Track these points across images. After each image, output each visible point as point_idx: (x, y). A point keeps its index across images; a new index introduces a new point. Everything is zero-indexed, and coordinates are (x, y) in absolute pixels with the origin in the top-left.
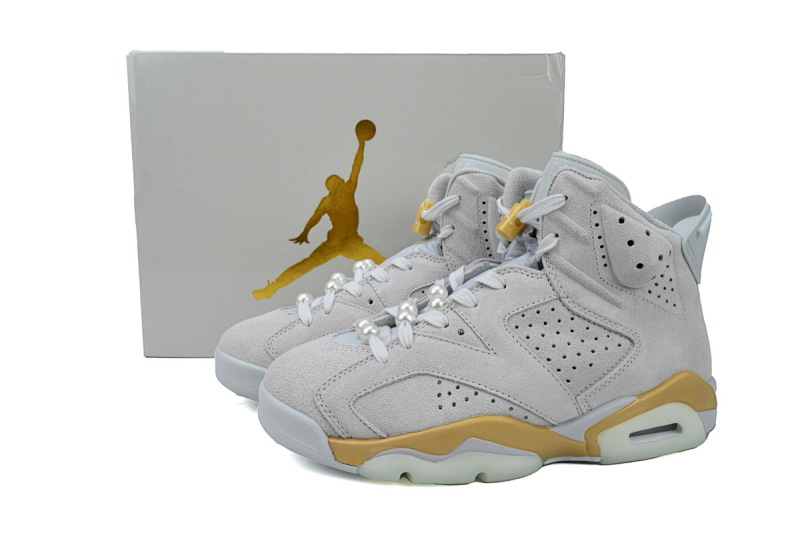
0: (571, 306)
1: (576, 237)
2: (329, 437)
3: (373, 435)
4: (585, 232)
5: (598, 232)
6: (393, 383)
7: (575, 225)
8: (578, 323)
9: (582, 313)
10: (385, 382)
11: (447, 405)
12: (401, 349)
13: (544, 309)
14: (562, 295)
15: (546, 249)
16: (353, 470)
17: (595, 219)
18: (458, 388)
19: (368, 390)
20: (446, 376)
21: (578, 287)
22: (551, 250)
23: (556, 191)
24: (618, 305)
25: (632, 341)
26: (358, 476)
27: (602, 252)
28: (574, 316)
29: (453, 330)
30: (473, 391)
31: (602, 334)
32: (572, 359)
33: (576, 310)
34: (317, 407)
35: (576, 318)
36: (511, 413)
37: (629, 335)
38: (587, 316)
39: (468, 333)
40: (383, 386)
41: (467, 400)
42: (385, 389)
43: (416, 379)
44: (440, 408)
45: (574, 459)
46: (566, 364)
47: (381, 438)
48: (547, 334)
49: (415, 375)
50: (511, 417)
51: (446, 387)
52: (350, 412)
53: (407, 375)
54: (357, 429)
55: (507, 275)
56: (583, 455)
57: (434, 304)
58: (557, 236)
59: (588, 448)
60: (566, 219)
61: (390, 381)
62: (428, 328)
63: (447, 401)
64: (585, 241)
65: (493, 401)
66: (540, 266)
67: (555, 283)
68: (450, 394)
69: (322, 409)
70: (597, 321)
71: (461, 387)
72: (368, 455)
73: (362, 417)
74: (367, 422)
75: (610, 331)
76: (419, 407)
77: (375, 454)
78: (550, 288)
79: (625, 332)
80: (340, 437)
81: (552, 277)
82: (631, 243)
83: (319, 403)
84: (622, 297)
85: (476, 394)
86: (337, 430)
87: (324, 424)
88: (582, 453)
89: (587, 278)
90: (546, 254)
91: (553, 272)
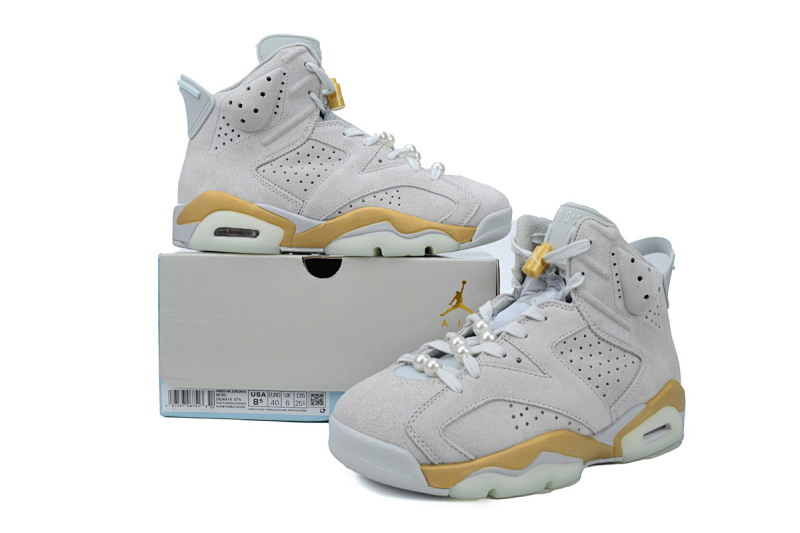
0: (598, 332)
1: (600, 274)
2: (421, 465)
3: (464, 459)
4: (606, 270)
5: (615, 270)
6: (474, 409)
7: (598, 265)
8: (603, 347)
9: (605, 337)
10: (466, 410)
11: (522, 425)
12: (472, 379)
13: (580, 337)
14: (591, 324)
15: (575, 286)
16: (445, 492)
17: (614, 259)
18: (527, 409)
19: (454, 418)
20: (517, 400)
21: (601, 316)
22: (580, 286)
23: (583, 237)
24: (628, 329)
25: (640, 359)
26: (448, 498)
27: (619, 286)
28: (601, 340)
29: (511, 358)
30: (540, 411)
31: (620, 354)
32: (605, 378)
33: (601, 335)
34: (410, 437)
35: (602, 343)
36: (570, 427)
37: (637, 353)
38: (609, 340)
39: (525, 360)
40: (465, 414)
41: (536, 419)
42: (467, 416)
43: (491, 405)
44: (517, 428)
45: (602, 461)
46: (601, 381)
47: (471, 460)
48: (584, 358)
49: (489, 402)
50: (569, 430)
51: (518, 409)
52: (441, 440)
53: (482, 402)
54: (449, 455)
55: (546, 309)
56: (609, 457)
57: (485, 337)
58: (583, 274)
59: (614, 450)
60: (591, 260)
61: (470, 408)
62: (489, 358)
63: (521, 422)
64: (605, 278)
65: (556, 418)
66: (569, 300)
67: (584, 313)
68: (521, 415)
69: (415, 440)
70: (616, 343)
71: (530, 408)
72: (460, 477)
73: (452, 443)
74: (458, 448)
75: (625, 351)
76: (499, 429)
77: (467, 476)
78: (581, 318)
79: (634, 352)
80: (432, 464)
81: (581, 308)
82: (640, 279)
83: (412, 434)
84: (630, 322)
85: (543, 413)
86: (430, 457)
87: (418, 453)
88: (609, 455)
89: (607, 308)
90: (576, 289)
91: (582, 304)
